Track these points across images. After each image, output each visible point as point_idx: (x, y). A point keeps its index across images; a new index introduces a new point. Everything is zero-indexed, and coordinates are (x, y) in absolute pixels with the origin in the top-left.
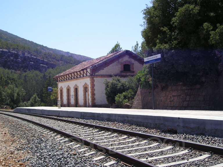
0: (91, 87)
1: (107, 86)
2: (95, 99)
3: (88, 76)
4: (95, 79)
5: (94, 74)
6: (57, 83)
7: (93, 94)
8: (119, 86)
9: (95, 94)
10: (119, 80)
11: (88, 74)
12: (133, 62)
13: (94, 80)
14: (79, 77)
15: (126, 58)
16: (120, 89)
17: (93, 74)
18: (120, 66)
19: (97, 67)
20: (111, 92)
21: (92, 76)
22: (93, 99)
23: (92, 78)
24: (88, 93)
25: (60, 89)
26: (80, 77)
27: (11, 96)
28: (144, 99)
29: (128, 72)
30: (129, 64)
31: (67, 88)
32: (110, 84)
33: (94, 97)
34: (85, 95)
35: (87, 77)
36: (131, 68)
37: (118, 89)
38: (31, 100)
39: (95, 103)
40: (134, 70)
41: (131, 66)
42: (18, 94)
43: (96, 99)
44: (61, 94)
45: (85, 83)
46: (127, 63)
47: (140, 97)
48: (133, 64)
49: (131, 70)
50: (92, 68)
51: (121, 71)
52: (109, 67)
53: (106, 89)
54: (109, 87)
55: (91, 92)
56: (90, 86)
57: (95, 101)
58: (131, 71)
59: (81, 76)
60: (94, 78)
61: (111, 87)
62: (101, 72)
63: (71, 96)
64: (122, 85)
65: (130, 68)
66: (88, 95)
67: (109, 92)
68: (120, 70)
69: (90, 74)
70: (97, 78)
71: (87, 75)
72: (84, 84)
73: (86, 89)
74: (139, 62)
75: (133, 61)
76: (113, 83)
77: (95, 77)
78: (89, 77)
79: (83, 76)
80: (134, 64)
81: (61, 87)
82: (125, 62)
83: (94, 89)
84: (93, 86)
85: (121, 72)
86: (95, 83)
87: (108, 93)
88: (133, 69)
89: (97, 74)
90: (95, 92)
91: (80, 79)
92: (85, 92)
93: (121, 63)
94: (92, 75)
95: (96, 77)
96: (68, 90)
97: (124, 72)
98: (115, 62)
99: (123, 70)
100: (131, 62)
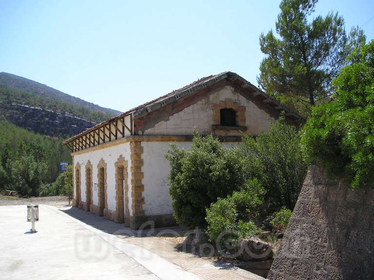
0: (132, 167)
1: (177, 167)
2: (143, 200)
3: (128, 137)
4: (144, 144)
5: (143, 133)
6: (72, 154)
7: (139, 187)
8: (218, 167)
9: (143, 186)
10: (214, 149)
11: (127, 133)
12: (242, 105)
13: (141, 150)
14: (108, 140)
15: (227, 94)
16: (219, 178)
17: (140, 132)
18: (211, 112)
19: (150, 114)
20: (191, 188)
21: (137, 138)
22: (139, 200)
23: (136, 142)
24: (126, 182)
25: (76, 168)
26: (110, 141)
27: (25, 174)
29: (233, 128)
30: (234, 108)
31: (86, 166)
32: (185, 161)
33: (141, 194)
34: (121, 186)
35: (124, 139)
36: (238, 119)
37: (214, 179)
38: (56, 181)
39: (143, 212)
40: (247, 124)
41: (238, 114)
42: (36, 172)
43: (145, 200)
44: (78, 179)
45: (121, 156)
46: (228, 107)
47: (322, 222)
48: (244, 109)
49: (240, 123)
50: (137, 114)
51: (213, 125)
52: (181, 113)
53: (173, 178)
54: (182, 172)
55: (132, 181)
56: (130, 165)
57: (144, 207)
58: (238, 126)
59: (113, 137)
60: (140, 142)
61: (189, 170)
62: (162, 127)
63: (92, 185)
64: (229, 166)
65: (235, 119)
66: (127, 188)
67: (181, 188)
68: (212, 123)
69: (131, 131)
70: (150, 144)
71: (123, 134)
72: (118, 159)
73: (121, 171)
74: (257, 104)
75: (243, 100)
76: (196, 156)
77: (143, 140)
78: (128, 141)
79: (116, 139)
80: (247, 109)
81: (78, 163)
82: (225, 102)
83: (142, 173)
84: (138, 163)
85: (215, 127)
86: (143, 156)
87: (178, 190)
88: (244, 120)
89: (149, 131)
90: (144, 182)
91: (109, 146)
92: (119, 179)
93: (215, 106)
94: (136, 134)
95: (148, 141)
96: (89, 171)
97: (221, 129)
98: (199, 102)
99: (219, 123)
100: (240, 104)
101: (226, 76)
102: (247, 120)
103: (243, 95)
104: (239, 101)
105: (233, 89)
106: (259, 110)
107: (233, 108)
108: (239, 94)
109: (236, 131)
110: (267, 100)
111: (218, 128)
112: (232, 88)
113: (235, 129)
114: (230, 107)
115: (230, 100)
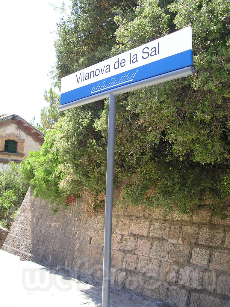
12: (22, 138)
15: (11, 130)
28: (37, 223)
29: (14, 154)
36: (18, 148)
40: (25, 152)
41: (19, 144)
46: (11, 139)
47: (29, 216)
48: (23, 141)
49: (19, 151)
58: (18, 153)
65: (16, 147)
74: (33, 138)
75: (23, 135)
80: (25, 141)
82: (9, 135)
88: (23, 149)
93: (1, 137)
97: (5, 154)
99: (3, 149)
100: (20, 137)
101: (12, 117)
102: (25, 149)
103: (24, 131)
104: (20, 135)
105: (17, 127)
106: (35, 142)
107: (15, 139)
108: (21, 130)
109: (16, 156)
110: (41, 136)
111: (2, 153)
112: (16, 125)
113: (15, 155)
114: (13, 139)
115: (14, 134)
